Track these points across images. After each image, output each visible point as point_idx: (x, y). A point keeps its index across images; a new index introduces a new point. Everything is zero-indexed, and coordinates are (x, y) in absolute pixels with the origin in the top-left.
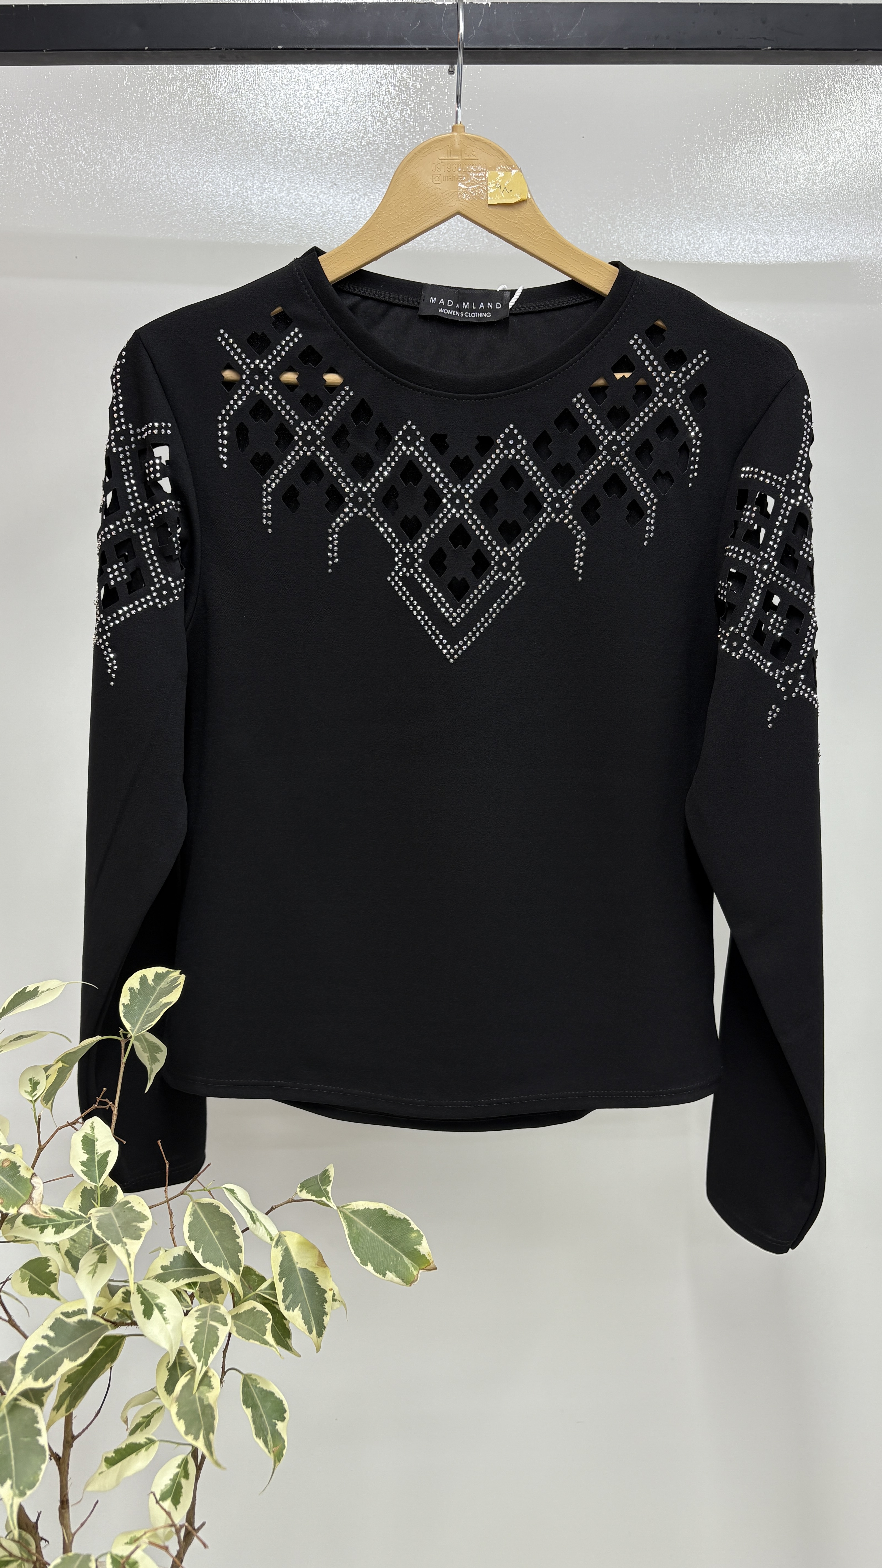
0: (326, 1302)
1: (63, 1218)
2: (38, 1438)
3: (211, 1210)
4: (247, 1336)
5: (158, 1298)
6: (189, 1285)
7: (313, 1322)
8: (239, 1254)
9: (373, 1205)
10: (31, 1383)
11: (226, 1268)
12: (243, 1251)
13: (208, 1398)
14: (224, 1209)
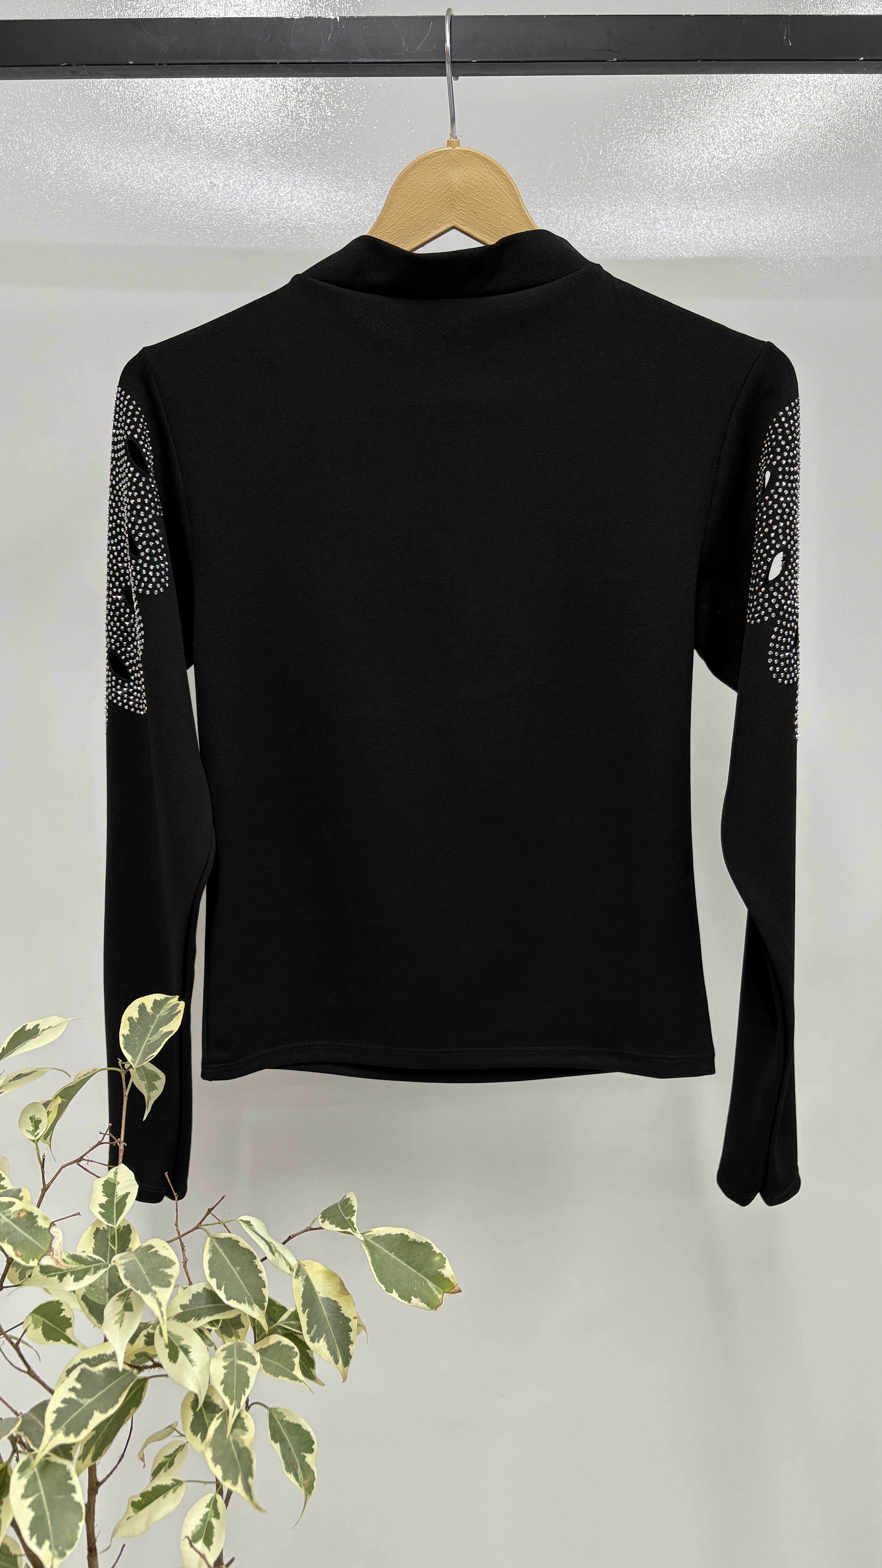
0: (351, 1331)
1: (81, 1264)
2: (73, 1495)
3: (231, 1245)
4: (276, 1372)
5: (182, 1339)
6: (211, 1323)
7: (339, 1352)
8: (263, 1289)
9: (394, 1231)
10: (61, 1439)
11: (250, 1304)
12: (267, 1286)
13: (243, 1441)
14: (244, 1244)
